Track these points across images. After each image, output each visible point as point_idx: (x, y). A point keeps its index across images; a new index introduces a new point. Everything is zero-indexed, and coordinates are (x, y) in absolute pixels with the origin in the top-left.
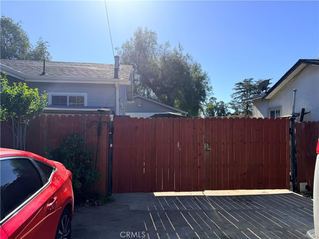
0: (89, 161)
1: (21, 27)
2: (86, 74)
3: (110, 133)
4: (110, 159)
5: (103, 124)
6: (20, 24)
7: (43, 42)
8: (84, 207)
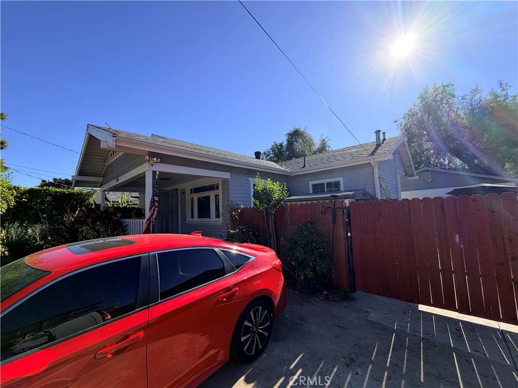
0: (322, 250)
3: (347, 220)
4: (350, 249)
5: (338, 210)
8: (317, 299)
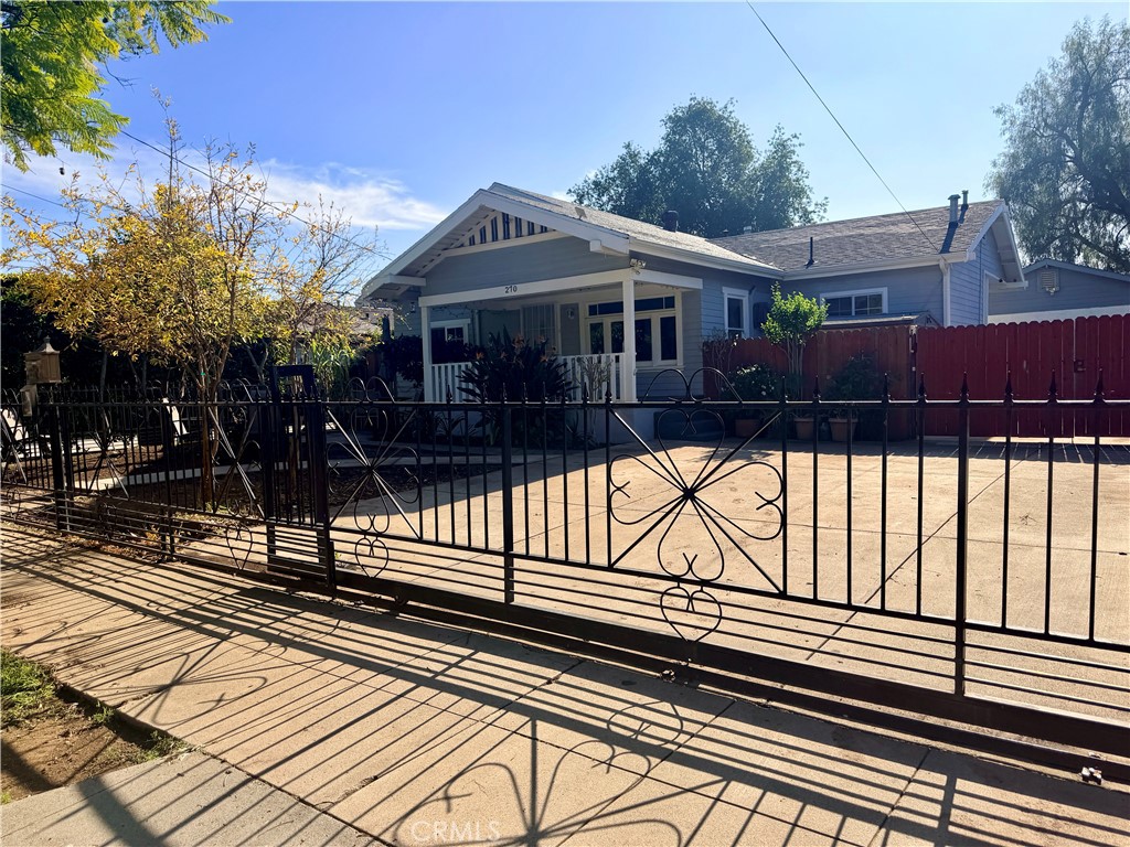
1: (733, 115)
2: (885, 251)
6: (730, 108)
7: (785, 137)
